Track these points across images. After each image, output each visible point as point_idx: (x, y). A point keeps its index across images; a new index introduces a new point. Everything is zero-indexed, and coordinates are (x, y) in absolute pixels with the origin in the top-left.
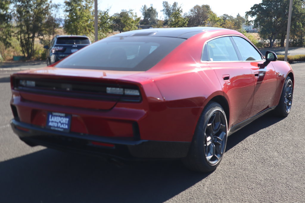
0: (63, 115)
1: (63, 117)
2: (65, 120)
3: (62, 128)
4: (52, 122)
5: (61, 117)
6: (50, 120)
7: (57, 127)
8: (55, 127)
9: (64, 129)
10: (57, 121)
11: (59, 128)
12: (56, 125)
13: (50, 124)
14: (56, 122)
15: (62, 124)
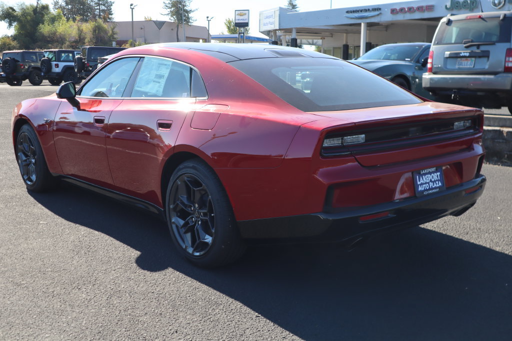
0: (433, 169)
1: (433, 172)
2: (436, 176)
3: (436, 188)
4: (422, 184)
5: (430, 173)
6: (419, 183)
7: (430, 189)
8: (427, 190)
9: (439, 187)
10: (428, 181)
11: (432, 189)
12: (426, 186)
13: (420, 189)
14: (426, 183)
15: (433, 182)
